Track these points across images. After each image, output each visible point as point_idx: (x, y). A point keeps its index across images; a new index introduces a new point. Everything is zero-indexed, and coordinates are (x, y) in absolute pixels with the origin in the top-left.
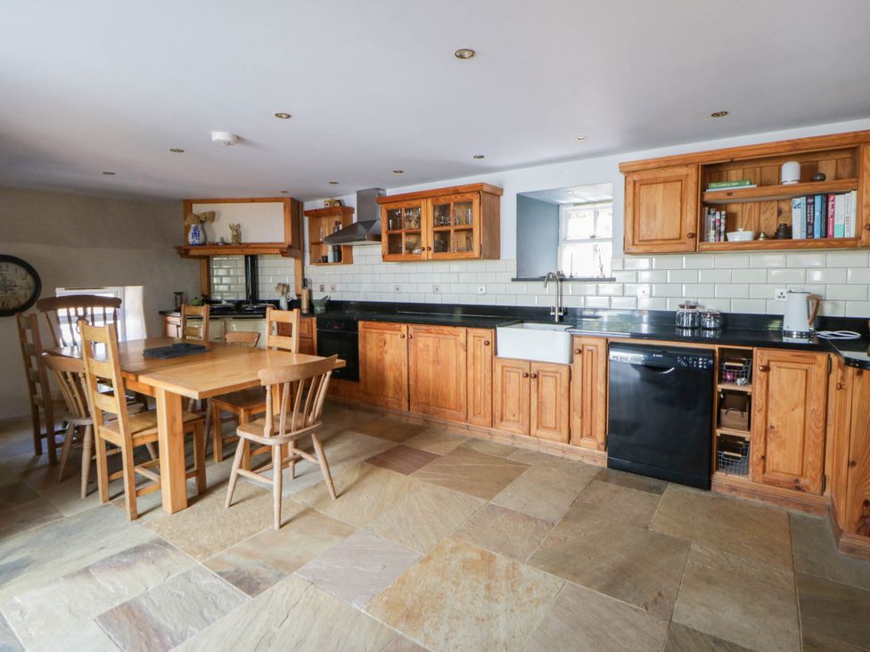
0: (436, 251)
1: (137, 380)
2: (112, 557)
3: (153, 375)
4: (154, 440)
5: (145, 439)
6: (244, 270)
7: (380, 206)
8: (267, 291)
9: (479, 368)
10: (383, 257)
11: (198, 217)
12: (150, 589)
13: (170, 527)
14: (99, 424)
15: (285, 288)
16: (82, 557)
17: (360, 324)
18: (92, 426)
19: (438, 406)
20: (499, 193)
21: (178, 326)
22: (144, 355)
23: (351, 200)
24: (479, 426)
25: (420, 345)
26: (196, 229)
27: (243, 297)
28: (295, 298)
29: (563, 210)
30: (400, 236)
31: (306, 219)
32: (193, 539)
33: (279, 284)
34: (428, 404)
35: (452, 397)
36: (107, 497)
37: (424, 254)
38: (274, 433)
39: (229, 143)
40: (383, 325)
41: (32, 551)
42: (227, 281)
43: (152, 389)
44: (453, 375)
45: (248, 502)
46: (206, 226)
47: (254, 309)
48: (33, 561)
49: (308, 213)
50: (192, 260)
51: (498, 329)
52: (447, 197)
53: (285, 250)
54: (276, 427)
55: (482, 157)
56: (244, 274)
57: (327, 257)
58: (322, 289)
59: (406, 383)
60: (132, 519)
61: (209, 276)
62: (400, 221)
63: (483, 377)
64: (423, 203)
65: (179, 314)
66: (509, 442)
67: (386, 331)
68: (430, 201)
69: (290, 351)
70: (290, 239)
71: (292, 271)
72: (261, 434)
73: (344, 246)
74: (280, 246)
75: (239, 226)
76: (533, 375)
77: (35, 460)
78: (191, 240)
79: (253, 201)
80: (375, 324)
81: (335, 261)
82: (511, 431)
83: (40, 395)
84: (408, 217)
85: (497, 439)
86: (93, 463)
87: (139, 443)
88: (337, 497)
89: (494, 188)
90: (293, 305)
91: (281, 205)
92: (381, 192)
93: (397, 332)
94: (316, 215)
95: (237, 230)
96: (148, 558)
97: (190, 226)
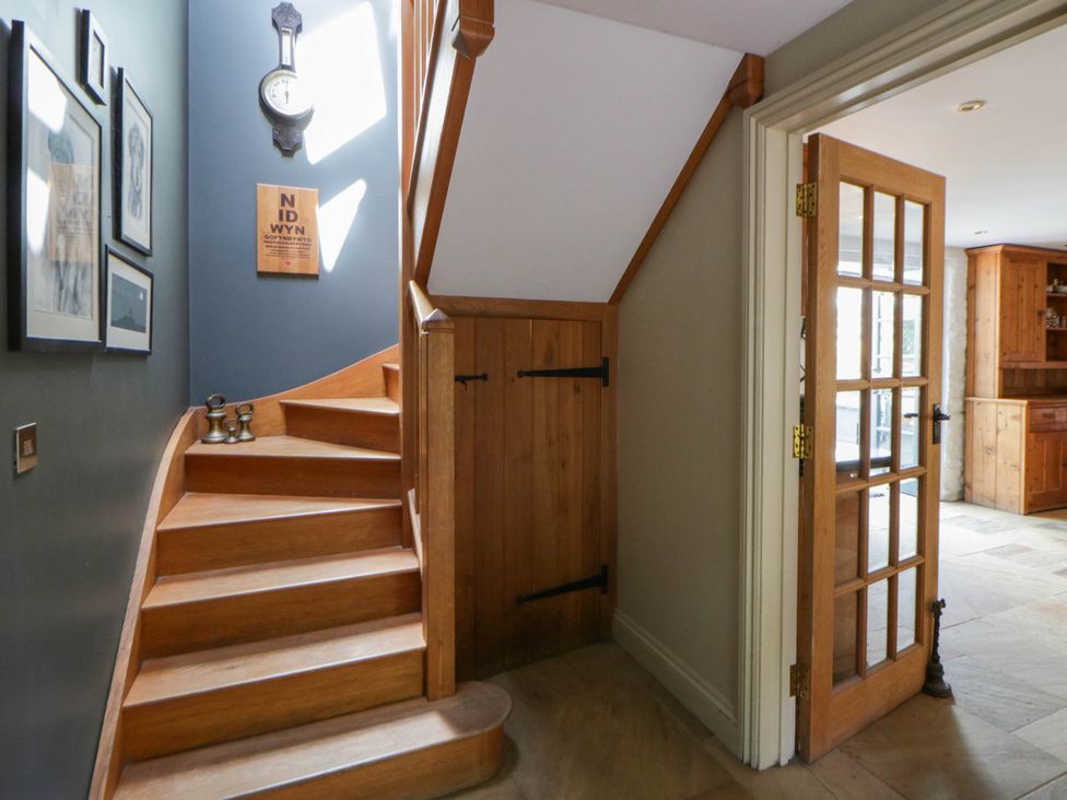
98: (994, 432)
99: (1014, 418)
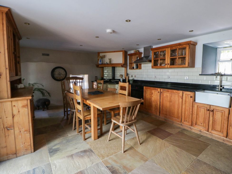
0: (171, 65)
1: (86, 101)
2: (78, 152)
3: (90, 100)
4: (90, 119)
5: (88, 118)
6: (112, 71)
7: (152, 51)
8: (118, 77)
9: (187, 105)
10: (152, 67)
11: (101, 57)
12: (88, 167)
13: (93, 145)
14: (77, 112)
15: (122, 76)
16: (71, 151)
17: (144, 87)
18: (75, 112)
19: (170, 116)
20: (195, 44)
21: (96, 85)
22: (88, 93)
23: (142, 50)
24: (186, 125)
25: (165, 95)
26: (100, 60)
27: (111, 78)
28: (124, 79)
29: (218, 50)
30: (158, 60)
31: (128, 57)
32: (99, 151)
33: (120, 75)
34: (166, 115)
35: (176, 113)
36: (78, 132)
37: (166, 66)
38: (123, 122)
39: (111, 33)
40: (152, 88)
41: (60, 146)
42: (107, 74)
43: (90, 104)
44: (176, 106)
45: (114, 140)
46: (103, 59)
47: (114, 82)
48: (60, 149)
49: (129, 55)
50: (99, 68)
51: (196, 92)
52: (176, 47)
53: (122, 65)
54: (123, 120)
55: (192, 31)
56: (112, 72)
57: (134, 67)
58: (132, 76)
59: (159, 107)
60: (84, 140)
61: (103, 72)
62: (158, 55)
63: (189, 108)
64: (167, 49)
65: (96, 82)
66: (199, 133)
67: (153, 90)
68: (169, 49)
69: (125, 95)
70: (124, 62)
71: (124, 71)
72: (119, 122)
73: (139, 64)
74: (121, 64)
75: (111, 59)
76: (211, 110)
77: (64, 117)
78: (99, 63)
79: (115, 52)
80: (149, 88)
81: (136, 68)
82: (200, 129)
83: (65, 102)
84: (160, 54)
85: (193, 131)
86: (75, 121)
87: (86, 119)
88: (140, 144)
89: (194, 42)
90: (124, 81)
91: (122, 52)
92: (151, 47)
93: (156, 91)
94: (131, 55)
95: (110, 60)
96: (87, 155)
97: (99, 59)
98: (11, 118)
99: (23, 106)
